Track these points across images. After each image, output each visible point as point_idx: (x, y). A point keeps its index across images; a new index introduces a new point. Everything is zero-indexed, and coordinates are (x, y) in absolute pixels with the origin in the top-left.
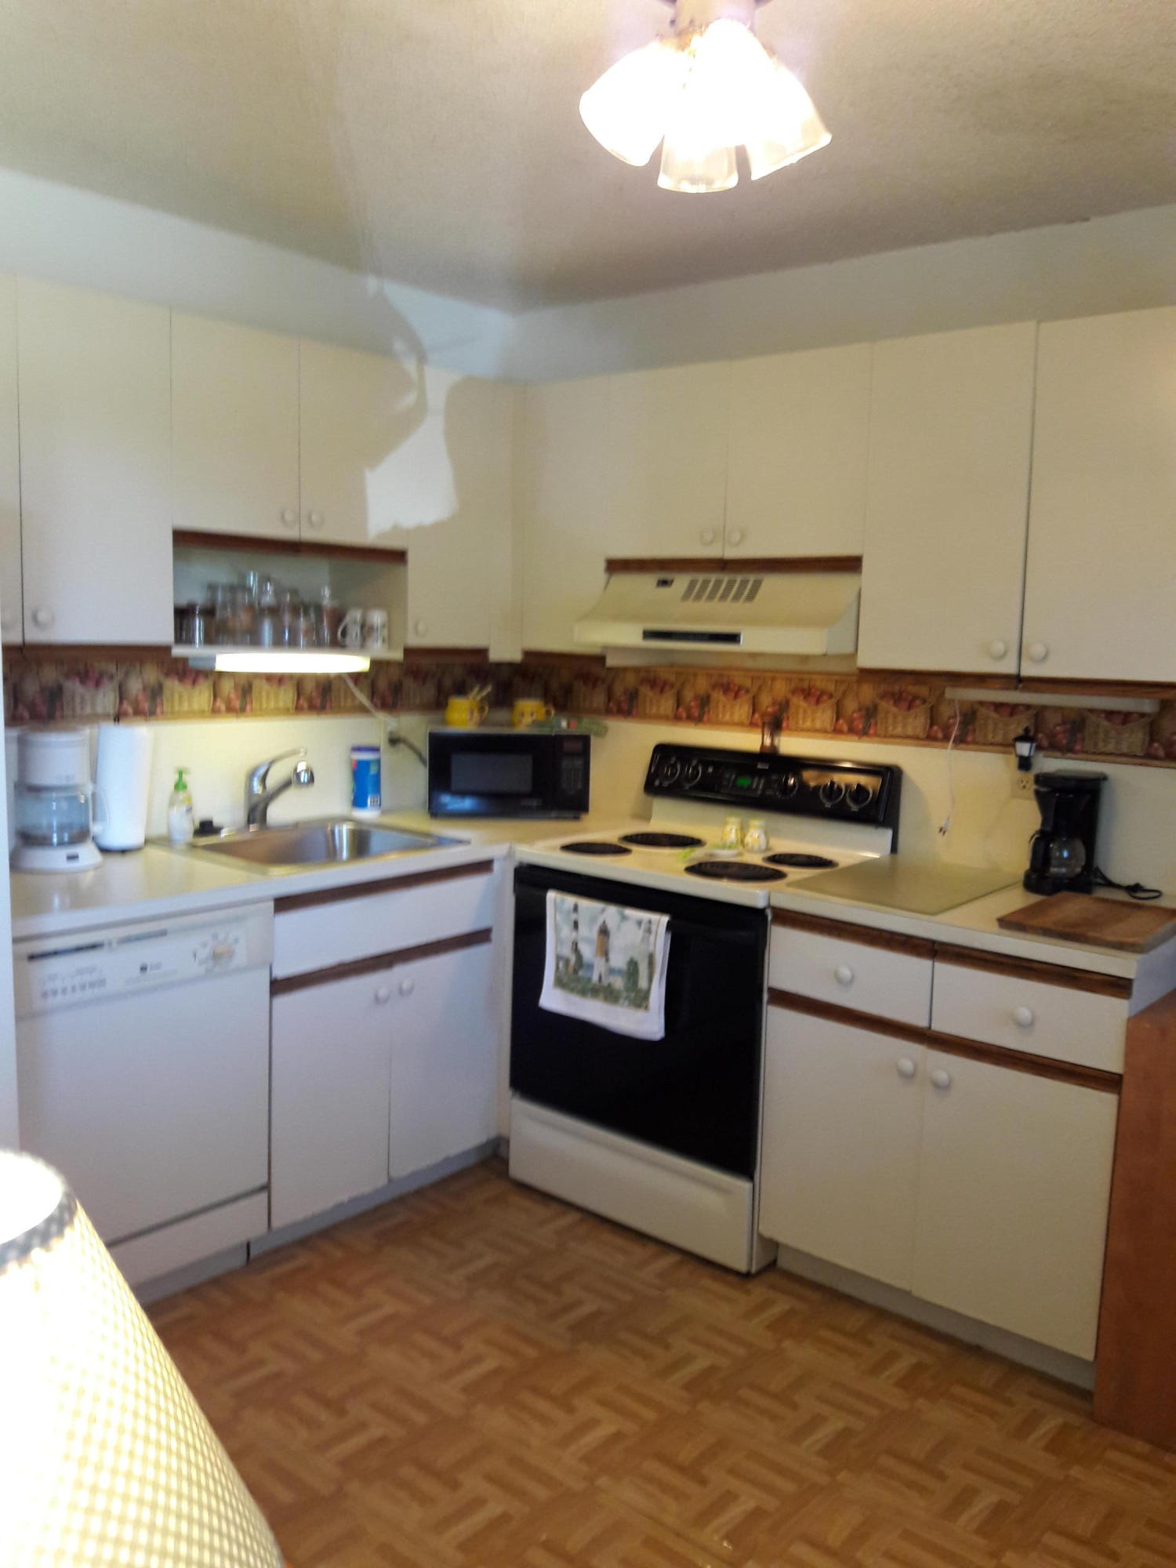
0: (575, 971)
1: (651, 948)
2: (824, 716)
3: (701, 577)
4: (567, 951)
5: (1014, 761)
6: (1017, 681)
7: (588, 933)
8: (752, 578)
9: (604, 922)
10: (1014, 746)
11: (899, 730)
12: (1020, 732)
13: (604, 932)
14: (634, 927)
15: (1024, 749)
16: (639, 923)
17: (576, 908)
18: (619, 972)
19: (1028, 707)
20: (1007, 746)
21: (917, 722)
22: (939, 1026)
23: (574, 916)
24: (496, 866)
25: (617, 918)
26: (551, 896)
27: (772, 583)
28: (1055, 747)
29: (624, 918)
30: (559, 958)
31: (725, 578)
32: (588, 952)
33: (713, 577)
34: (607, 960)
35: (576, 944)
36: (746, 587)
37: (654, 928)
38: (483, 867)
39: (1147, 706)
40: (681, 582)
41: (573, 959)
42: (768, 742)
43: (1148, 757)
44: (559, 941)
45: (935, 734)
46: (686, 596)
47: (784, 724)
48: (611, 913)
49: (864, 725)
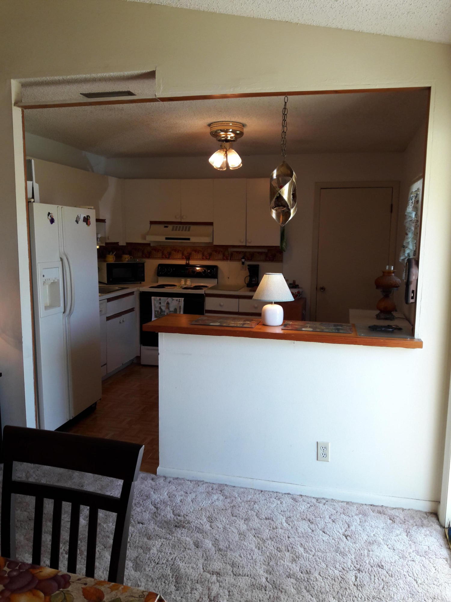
0: (160, 313)
1: (180, 305)
2: (200, 256)
3: (175, 226)
4: (158, 309)
5: (241, 263)
6: (246, 247)
7: (163, 304)
8: (188, 226)
9: (168, 302)
10: (241, 260)
11: (217, 258)
12: (242, 257)
13: (168, 303)
14: (176, 301)
15: (243, 260)
16: (177, 300)
17: (160, 300)
18: (172, 311)
19: (243, 252)
20: (239, 260)
21: (221, 256)
22: (241, 311)
23: (160, 301)
24: (135, 293)
25: (171, 300)
26: (153, 298)
27: (193, 227)
28: (248, 260)
29: (173, 300)
30: (155, 311)
31: (182, 226)
32: (163, 308)
33: (178, 226)
34: (169, 309)
35: (161, 307)
36: (187, 229)
37: (181, 301)
38: (132, 293)
39: (265, 250)
40: (170, 227)
41: (160, 311)
42: (187, 262)
43: (265, 260)
44: (155, 307)
45: (225, 258)
46: (173, 230)
47: (190, 258)
48: (170, 299)
49: (209, 257)
